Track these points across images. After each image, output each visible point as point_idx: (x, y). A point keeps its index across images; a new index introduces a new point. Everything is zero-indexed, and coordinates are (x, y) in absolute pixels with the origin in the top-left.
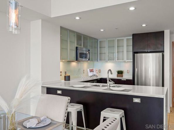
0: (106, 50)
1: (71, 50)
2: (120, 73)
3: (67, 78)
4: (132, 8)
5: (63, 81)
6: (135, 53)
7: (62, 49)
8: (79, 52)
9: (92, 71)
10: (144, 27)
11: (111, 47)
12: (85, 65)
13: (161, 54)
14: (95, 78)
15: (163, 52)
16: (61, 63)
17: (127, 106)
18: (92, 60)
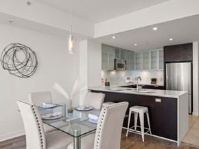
0: (141, 61)
1: (110, 61)
2: (154, 80)
3: (107, 84)
4: (155, 29)
5: (104, 86)
6: (165, 63)
7: (103, 61)
8: (117, 63)
9: (128, 78)
10: (171, 41)
11: (146, 58)
12: (123, 74)
13: (190, 63)
14: (131, 84)
15: (191, 61)
16: (102, 72)
17: (152, 106)
18: (128, 70)
